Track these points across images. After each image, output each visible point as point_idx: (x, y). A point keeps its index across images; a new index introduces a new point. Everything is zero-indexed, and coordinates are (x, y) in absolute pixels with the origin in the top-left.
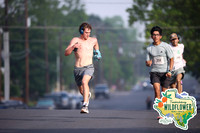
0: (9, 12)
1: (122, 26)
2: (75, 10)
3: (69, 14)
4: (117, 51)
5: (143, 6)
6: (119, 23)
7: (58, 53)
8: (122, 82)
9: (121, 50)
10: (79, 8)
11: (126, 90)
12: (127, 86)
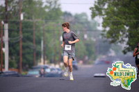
0: (8, 9)
1: (86, 19)
2: (54, 9)
3: (50, 11)
4: (83, 36)
5: (102, 6)
6: (85, 17)
7: (42, 38)
8: (87, 58)
9: (86, 36)
10: (57, 7)
11: (89, 64)
12: (90, 61)
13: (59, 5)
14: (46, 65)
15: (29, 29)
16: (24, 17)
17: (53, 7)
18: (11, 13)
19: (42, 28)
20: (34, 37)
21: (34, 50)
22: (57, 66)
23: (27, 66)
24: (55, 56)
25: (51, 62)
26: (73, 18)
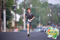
13: (47, 1)
14: (41, 27)
15: (34, 11)
16: (32, 6)
17: (44, 1)
18: (27, 4)
19: (39, 11)
20: (36, 15)
21: (36, 20)
22: (46, 27)
23: (33, 27)
24: (45, 23)
25: (43, 25)
26: (53, 6)
